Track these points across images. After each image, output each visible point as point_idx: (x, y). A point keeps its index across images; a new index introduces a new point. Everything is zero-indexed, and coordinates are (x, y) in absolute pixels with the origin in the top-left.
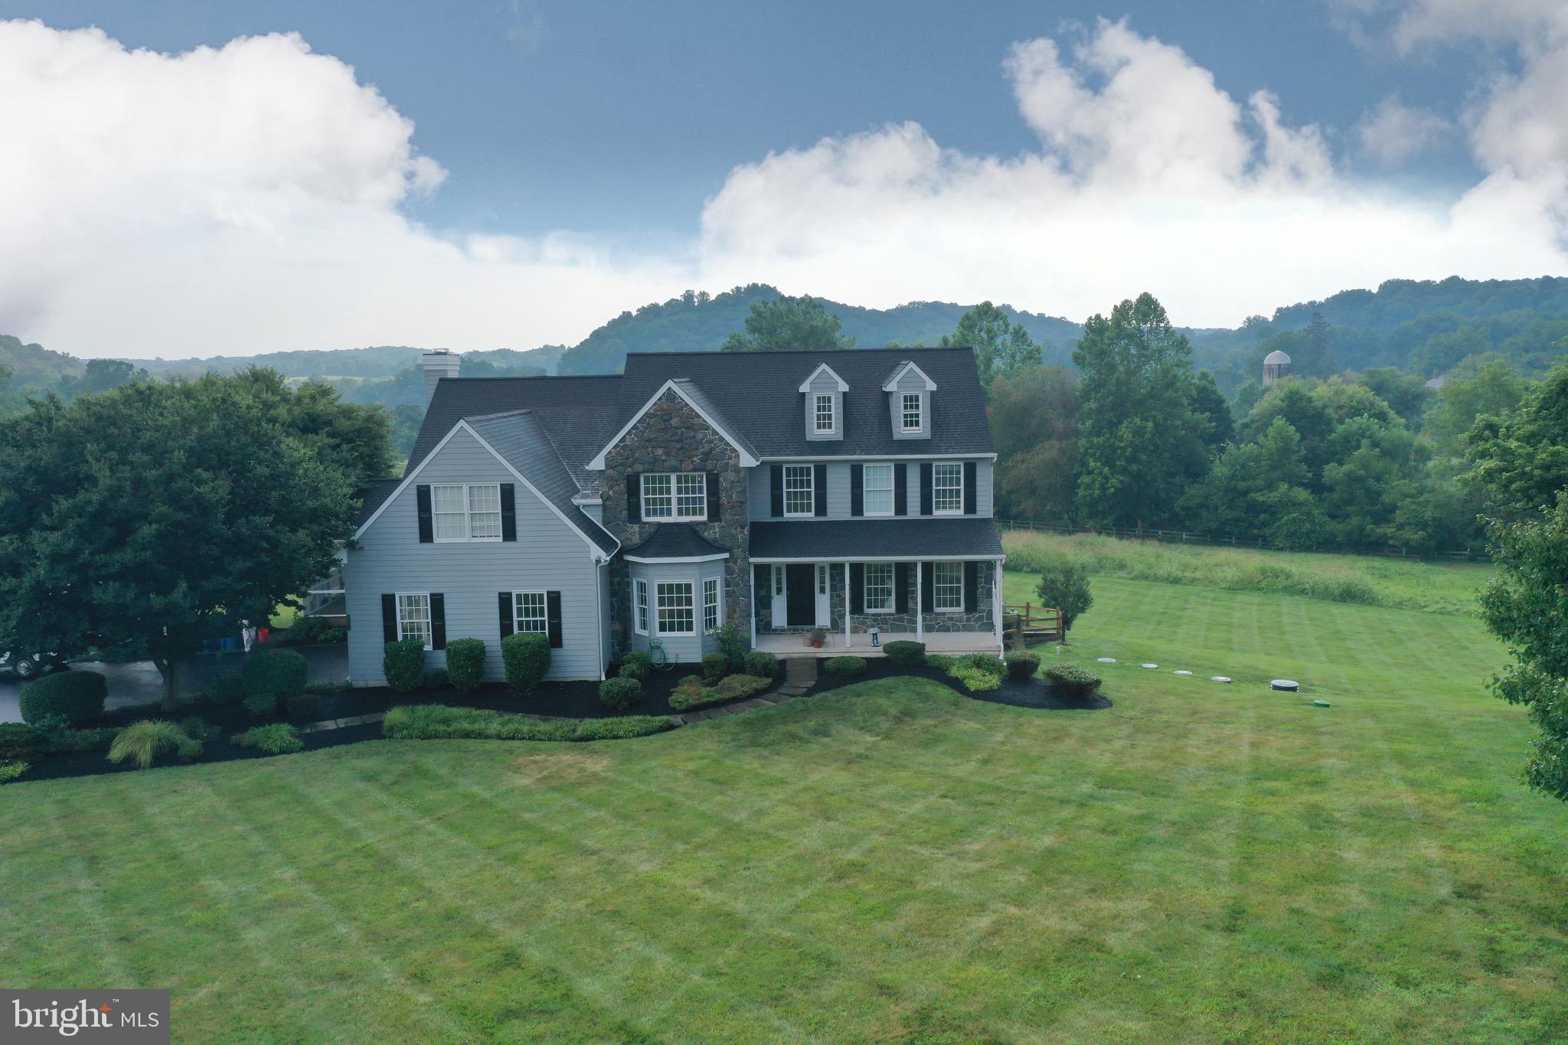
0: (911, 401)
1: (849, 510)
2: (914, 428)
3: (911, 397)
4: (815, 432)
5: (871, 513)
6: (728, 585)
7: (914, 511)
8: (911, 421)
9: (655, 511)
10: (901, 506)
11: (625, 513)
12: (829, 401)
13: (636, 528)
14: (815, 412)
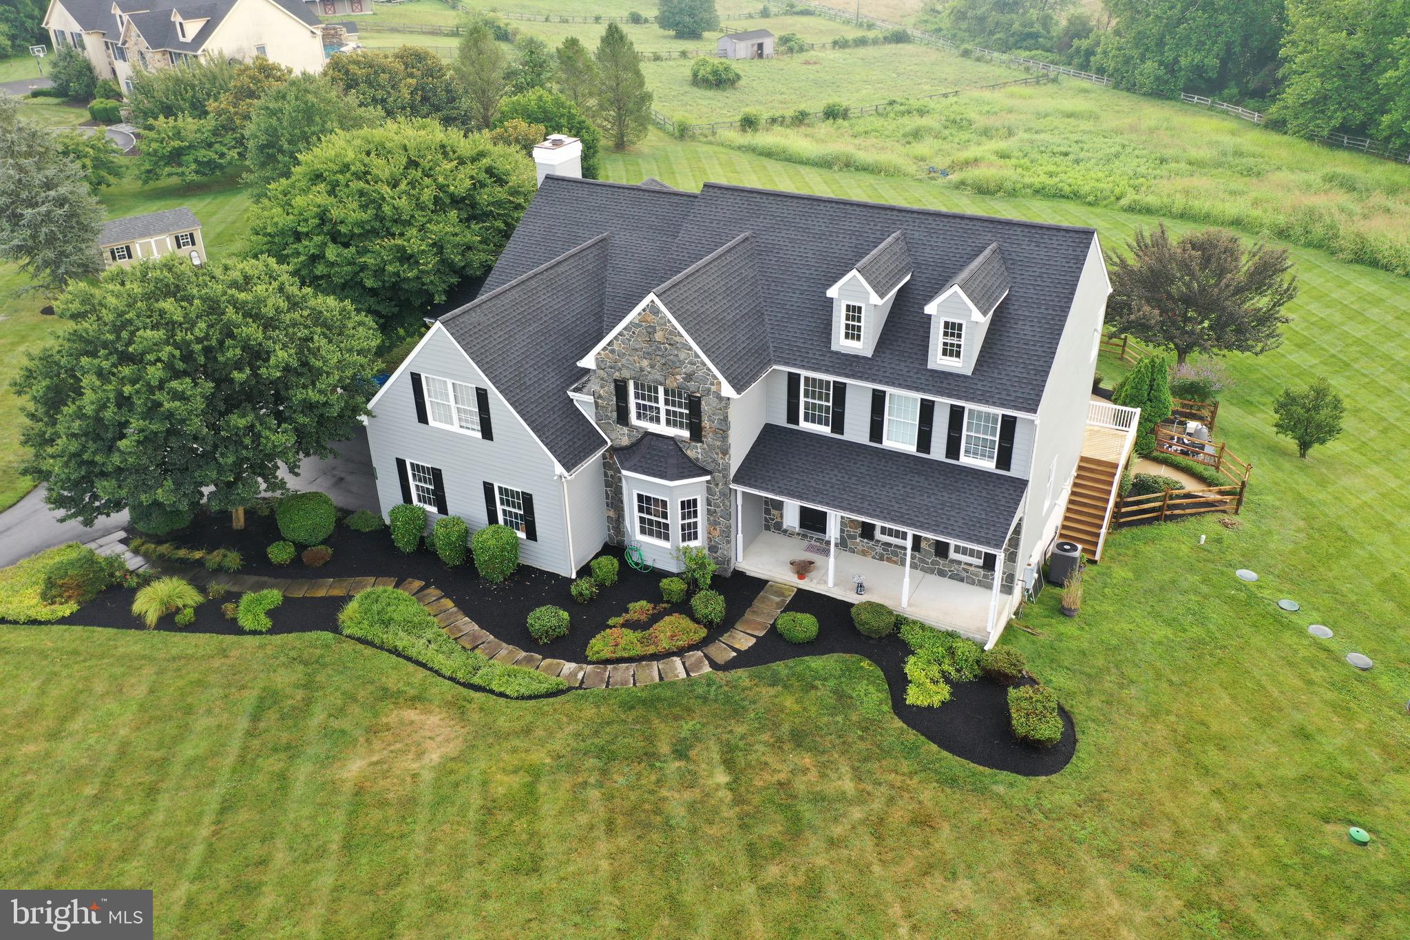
0: (953, 329)
1: (868, 435)
2: (954, 359)
3: (954, 324)
4: (841, 343)
5: (888, 443)
6: (709, 504)
7: (938, 451)
8: (951, 351)
9: (645, 415)
10: (924, 441)
11: (615, 414)
12: (860, 312)
13: (625, 430)
14: (843, 322)
